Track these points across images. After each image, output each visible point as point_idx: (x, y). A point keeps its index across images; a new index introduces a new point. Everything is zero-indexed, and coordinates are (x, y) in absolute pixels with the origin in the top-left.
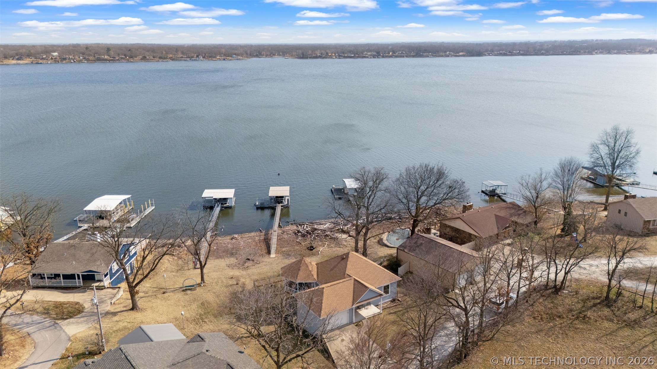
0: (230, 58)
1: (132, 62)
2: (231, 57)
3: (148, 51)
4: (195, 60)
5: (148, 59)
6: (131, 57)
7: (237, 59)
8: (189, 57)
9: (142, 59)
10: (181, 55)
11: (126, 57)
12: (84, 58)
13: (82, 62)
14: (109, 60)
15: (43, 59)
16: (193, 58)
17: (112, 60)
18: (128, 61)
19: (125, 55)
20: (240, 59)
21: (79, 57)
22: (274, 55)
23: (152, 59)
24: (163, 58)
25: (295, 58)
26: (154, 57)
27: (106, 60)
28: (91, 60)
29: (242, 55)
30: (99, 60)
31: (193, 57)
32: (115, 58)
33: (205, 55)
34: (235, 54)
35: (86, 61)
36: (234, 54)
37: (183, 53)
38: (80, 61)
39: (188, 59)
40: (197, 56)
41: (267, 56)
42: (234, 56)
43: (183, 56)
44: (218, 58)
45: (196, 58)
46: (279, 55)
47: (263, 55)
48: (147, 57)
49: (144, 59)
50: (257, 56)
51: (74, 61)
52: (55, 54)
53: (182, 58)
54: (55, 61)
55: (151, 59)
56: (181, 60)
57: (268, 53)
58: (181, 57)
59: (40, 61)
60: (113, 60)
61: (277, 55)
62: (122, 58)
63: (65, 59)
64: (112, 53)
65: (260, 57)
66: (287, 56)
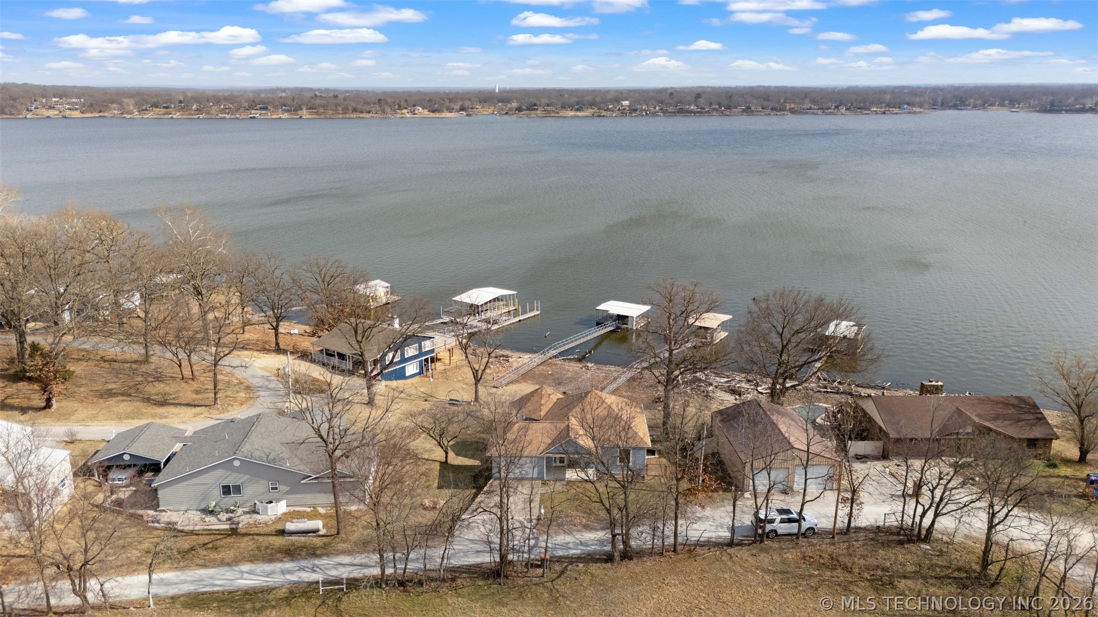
0: (896, 110)
1: (727, 115)
2: (899, 108)
3: (757, 98)
4: (831, 113)
5: (753, 111)
6: (729, 108)
7: (909, 113)
8: (821, 109)
9: (743, 111)
10: (809, 105)
11: (720, 108)
12: (661, 109)
13: (657, 116)
14: (695, 113)
15: (608, 110)
16: (830, 111)
17: (698, 112)
18: (723, 114)
19: (720, 105)
20: (915, 113)
21: (655, 108)
22: (991, 105)
23: (760, 111)
24: (778, 109)
25: (1034, 111)
26: (763, 108)
27: (691, 112)
28: (670, 112)
29: (921, 105)
30: (682, 112)
31: (830, 108)
32: (704, 109)
33: (852, 104)
34: (908, 104)
35: (661, 114)
36: (905, 104)
37: (813, 101)
38: (654, 114)
39: (819, 112)
40: (837, 107)
41: (975, 107)
42: (905, 106)
43: (813, 106)
44: (875, 109)
45: (834, 109)
46: (1002, 105)
47: (969, 105)
48: (753, 108)
49: (748, 111)
50: (955, 107)
51: (647, 114)
52: (626, 103)
53: (810, 109)
54: (623, 112)
55: (757, 111)
56: (807, 113)
57: (979, 102)
58: (808, 107)
59: (604, 113)
60: (701, 112)
61: (998, 106)
62: (714, 109)
63: (635, 110)
64: (702, 101)
65: (961, 109)
66: (1018, 108)
